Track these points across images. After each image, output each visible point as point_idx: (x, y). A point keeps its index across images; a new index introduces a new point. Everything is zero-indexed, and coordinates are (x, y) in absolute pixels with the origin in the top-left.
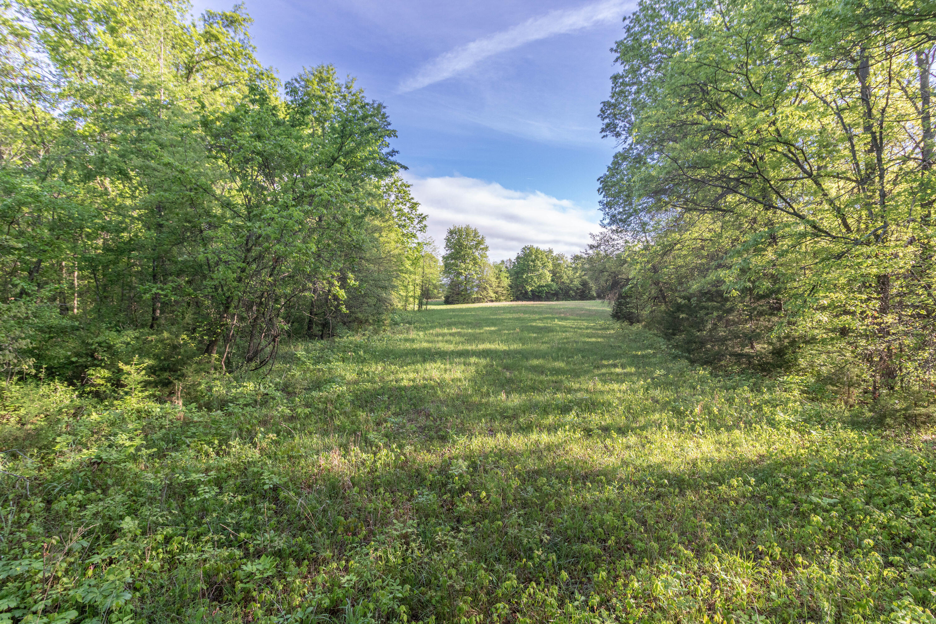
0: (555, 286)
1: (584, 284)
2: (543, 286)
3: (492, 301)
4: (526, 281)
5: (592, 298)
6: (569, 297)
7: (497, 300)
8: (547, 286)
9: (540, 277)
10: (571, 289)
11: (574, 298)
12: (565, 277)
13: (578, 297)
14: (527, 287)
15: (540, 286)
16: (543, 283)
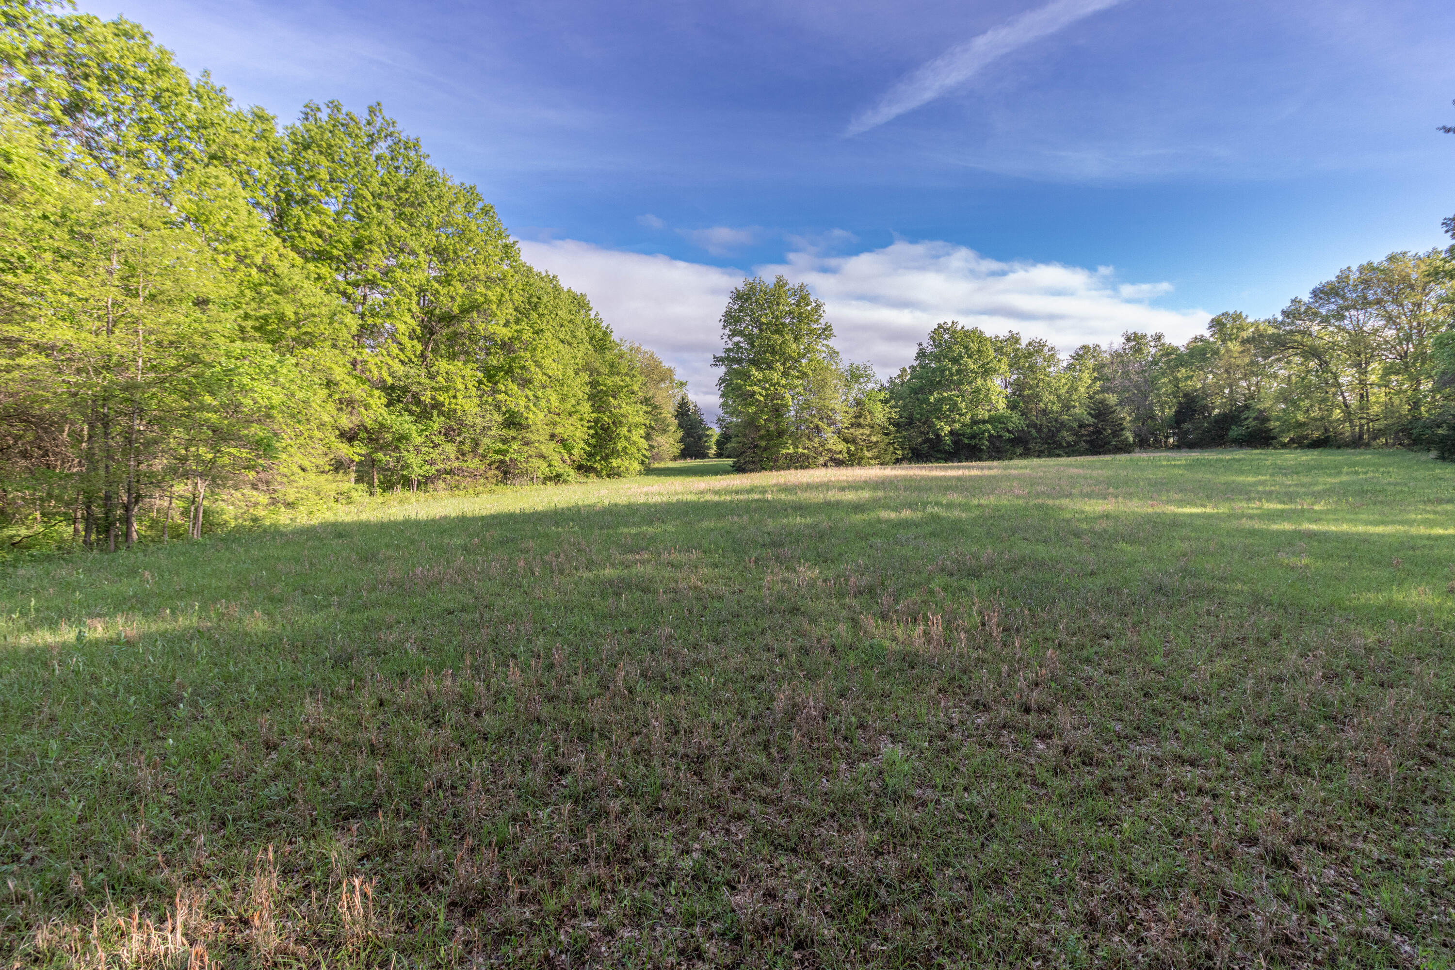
0: (1016, 420)
1: (1101, 412)
2: (984, 422)
3: (839, 463)
4: (936, 409)
5: (1124, 448)
6: (1059, 446)
7: (853, 460)
8: (991, 420)
9: (977, 397)
10: (1063, 425)
11: (1071, 450)
12: (1048, 397)
13: (1084, 446)
14: (939, 424)
15: (975, 422)
16: (982, 413)
